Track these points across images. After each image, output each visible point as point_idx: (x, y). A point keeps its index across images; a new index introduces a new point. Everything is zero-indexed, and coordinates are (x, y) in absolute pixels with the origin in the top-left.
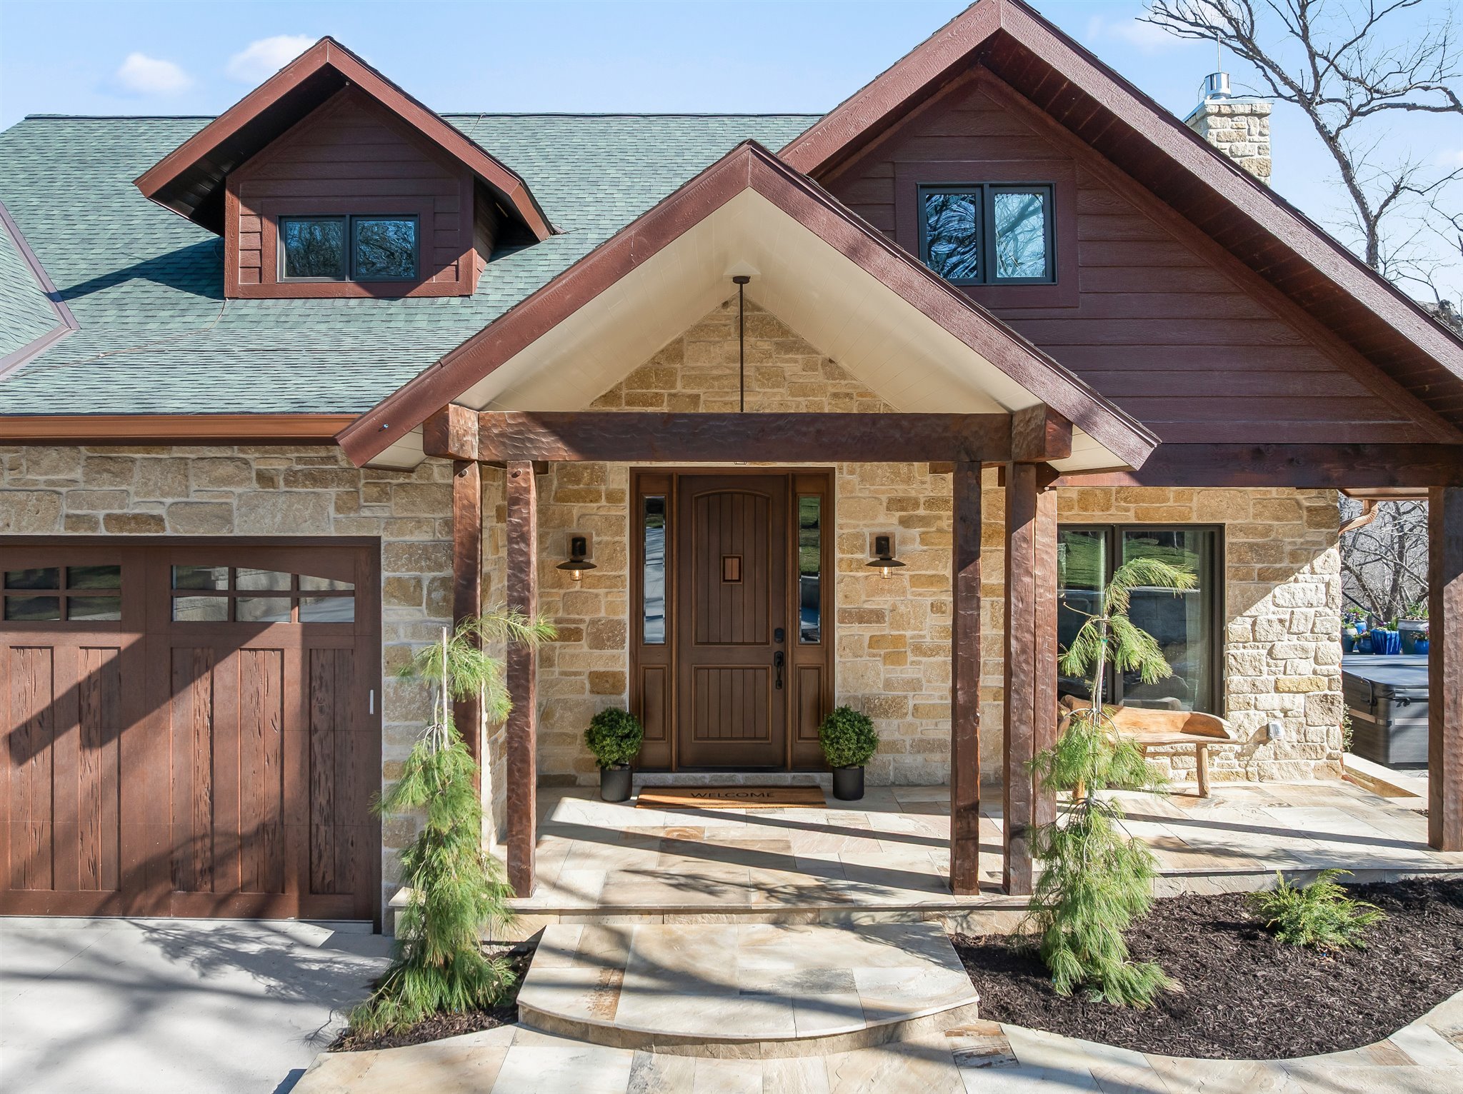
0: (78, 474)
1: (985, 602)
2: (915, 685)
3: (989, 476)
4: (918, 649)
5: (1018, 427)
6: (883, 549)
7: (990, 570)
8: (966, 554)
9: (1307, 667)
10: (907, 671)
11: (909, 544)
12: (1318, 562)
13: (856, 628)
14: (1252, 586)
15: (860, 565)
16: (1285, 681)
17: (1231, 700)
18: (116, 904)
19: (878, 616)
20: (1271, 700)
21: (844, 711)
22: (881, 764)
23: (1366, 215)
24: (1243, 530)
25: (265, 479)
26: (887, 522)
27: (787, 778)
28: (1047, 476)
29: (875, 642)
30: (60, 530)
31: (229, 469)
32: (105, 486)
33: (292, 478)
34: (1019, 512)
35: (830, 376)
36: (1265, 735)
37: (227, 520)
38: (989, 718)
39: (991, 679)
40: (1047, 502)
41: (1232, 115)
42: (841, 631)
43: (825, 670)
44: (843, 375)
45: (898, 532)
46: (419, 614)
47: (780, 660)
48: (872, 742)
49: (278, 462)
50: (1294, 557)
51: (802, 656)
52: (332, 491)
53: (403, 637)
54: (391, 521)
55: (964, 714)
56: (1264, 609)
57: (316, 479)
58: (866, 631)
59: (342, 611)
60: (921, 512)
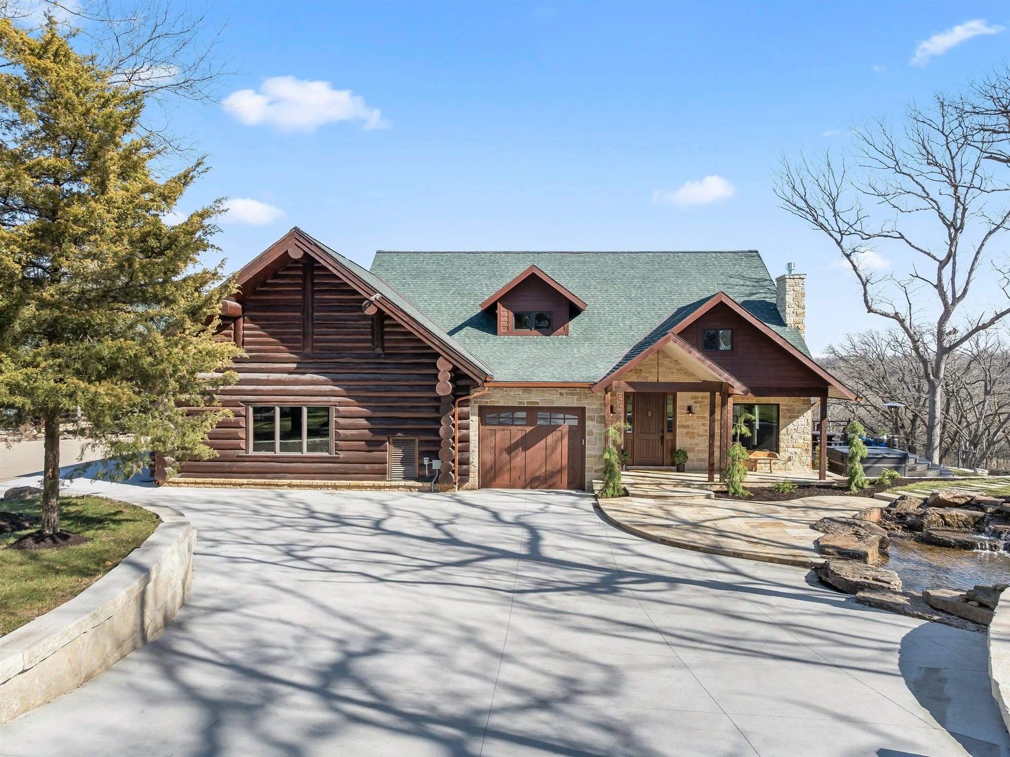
0: (520, 393)
1: (716, 423)
2: (697, 444)
3: (717, 394)
4: (698, 435)
5: (723, 386)
6: (690, 409)
7: (717, 416)
8: (712, 413)
9: (801, 441)
10: (696, 441)
11: (696, 408)
12: (805, 415)
13: (682, 430)
14: (786, 420)
15: (684, 413)
16: (795, 445)
17: (781, 450)
18: (529, 486)
19: (688, 427)
20: (791, 450)
21: (680, 450)
22: (688, 464)
23: (863, 283)
24: (785, 405)
25: (561, 394)
26: (691, 402)
27: (664, 468)
28: (730, 395)
29: (687, 433)
30: (516, 405)
31: (554, 392)
32: (526, 395)
33: (567, 394)
34: (724, 403)
35: (676, 364)
36: (790, 459)
37: (553, 403)
38: (717, 453)
39: (717, 443)
40: (731, 400)
41: (794, 279)
42: (678, 430)
43: (674, 441)
44: (680, 364)
45: (693, 405)
46: (594, 423)
47: (662, 438)
48: (687, 457)
49: (564, 391)
50: (798, 412)
51: (668, 436)
52: (576, 397)
53: (591, 428)
54: (588, 404)
55: (711, 454)
56: (791, 426)
57: (572, 394)
58: (685, 431)
59: (575, 423)
60: (700, 400)
